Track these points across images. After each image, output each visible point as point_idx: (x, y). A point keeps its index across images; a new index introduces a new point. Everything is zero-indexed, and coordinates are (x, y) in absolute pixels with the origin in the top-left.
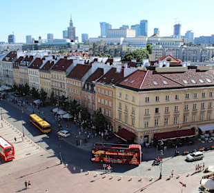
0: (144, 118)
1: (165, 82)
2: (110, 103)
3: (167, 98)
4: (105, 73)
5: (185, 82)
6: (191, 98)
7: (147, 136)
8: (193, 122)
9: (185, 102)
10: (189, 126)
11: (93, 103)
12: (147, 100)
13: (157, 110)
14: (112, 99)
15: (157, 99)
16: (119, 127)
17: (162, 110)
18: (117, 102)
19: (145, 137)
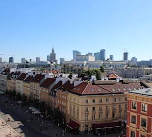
0: (85, 114)
1: (99, 90)
2: (65, 103)
3: (101, 101)
4: (63, 84)
5: (114, 90)
6: (117, 101)
7: (88, 126)
8: (120, 117)
9: (113, 104)
10: (117, 120)
11: (55, 104)
12: (87, 101)
13: (94, 109)
14: (66, 101)
15: (94, 101)
16: (70, 120)
17: (97, 109)
18: (69, 103)
19: (86, 126)
